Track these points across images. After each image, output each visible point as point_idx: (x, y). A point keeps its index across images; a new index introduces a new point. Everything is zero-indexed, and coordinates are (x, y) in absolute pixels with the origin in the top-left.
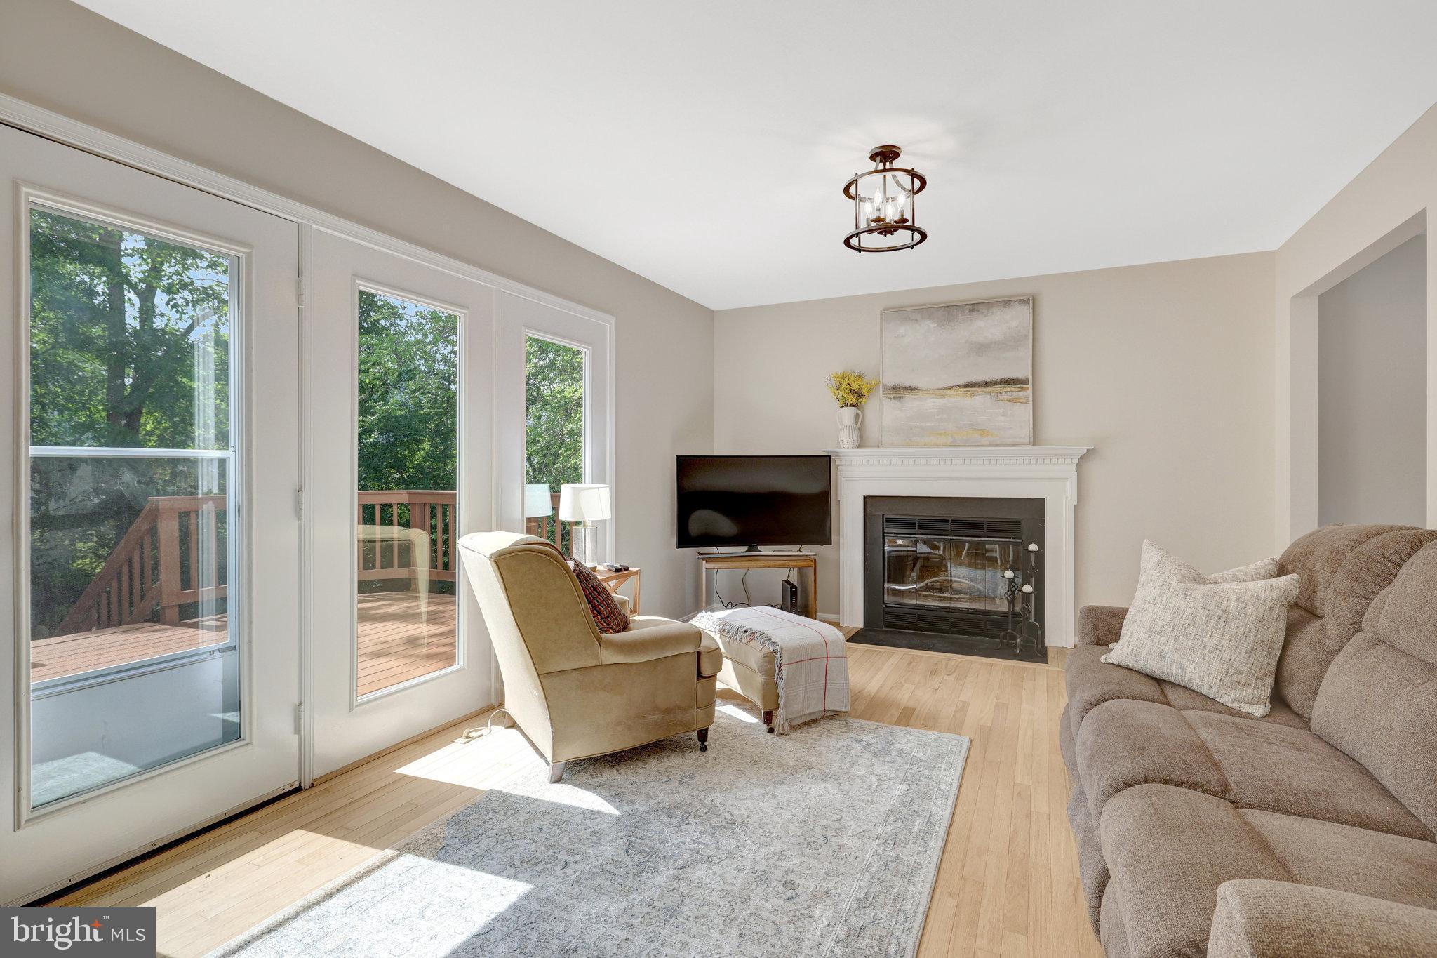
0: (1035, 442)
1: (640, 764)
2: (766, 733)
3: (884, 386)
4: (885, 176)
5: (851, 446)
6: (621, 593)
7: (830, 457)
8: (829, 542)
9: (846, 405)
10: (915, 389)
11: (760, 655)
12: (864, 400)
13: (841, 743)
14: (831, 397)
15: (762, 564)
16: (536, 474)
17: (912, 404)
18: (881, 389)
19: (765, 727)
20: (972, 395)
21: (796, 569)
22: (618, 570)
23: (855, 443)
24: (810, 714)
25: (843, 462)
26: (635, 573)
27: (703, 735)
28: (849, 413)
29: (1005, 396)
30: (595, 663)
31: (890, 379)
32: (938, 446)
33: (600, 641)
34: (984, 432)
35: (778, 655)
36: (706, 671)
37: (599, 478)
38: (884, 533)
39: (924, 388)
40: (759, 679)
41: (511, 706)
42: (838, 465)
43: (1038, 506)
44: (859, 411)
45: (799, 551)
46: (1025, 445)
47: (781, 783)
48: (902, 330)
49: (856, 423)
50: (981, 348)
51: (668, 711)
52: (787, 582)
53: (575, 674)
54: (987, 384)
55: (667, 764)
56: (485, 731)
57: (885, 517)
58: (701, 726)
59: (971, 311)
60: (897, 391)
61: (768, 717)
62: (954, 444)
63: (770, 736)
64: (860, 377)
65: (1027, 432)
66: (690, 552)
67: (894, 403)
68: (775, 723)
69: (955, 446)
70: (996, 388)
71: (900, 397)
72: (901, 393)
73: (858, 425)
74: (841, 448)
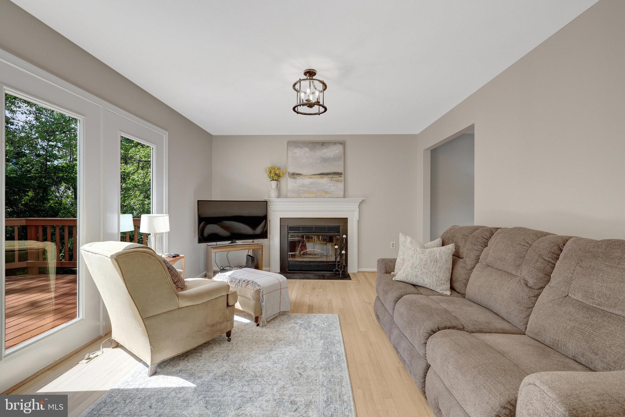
0: (344, 197)
1: (199, 354)
2: (256, 326)
3: (289, 173)
4: (310, 82)
5: (275, 197)
6: (178, 267)
7: (267, 201)
8: (266, 237)
9: (273, 180)
10: (301, 175)
11: (253, 291)
12: (281, 178)
13: (290, 326)
14: (267, 176)
15: (240, 248)
16: (125, 209)
17: (300, 181)
18: (287, 174)
19: (255, 324)
20: (322, 178)
21: (251, 250)
22: (173, 257)
23: (277, 196)
24: (274, 315)
25: (272, 204)
26: (183, 257)
27: (229, 334)
28: (274, 183)
29: (334, 179)
30: (176, 307)
31: (291, 170)
32: (309, 198)
33: (178, 296)
34: (327, 192)
35: (262, 291)
36: (230, 304)
37: (160, 211)
38: (288, 233)
39: (304, 174)
40: (253, 302)
41: (115, 336)
42: (269, 205)
43: (345, 220)
44: (278, 183)
45: (253, 242)
46: (341, 198)
47: (271, 350)
48: (296, 151)
49: (277, 187)
50: (325, 160)
51: (213, 326)
52: (249, 255)
53: (165, 315)
54: (328, 174)
55: (213, 352)
56: (98, 353)
57: (289, 226)
58: (228, 330)
59: (322, 145)
60: (294, 175)
61: (257, 320)
62: (316, 197)
63: (258, 327)
64: (279, 169)
65: (342, 193)
66: (204, 245)
68: (260, 321)
69: (316, 198)
70: (332, 176)
71: (295, 178)
72: (295, 176)
73: (278, 188)
74: (270, 198)
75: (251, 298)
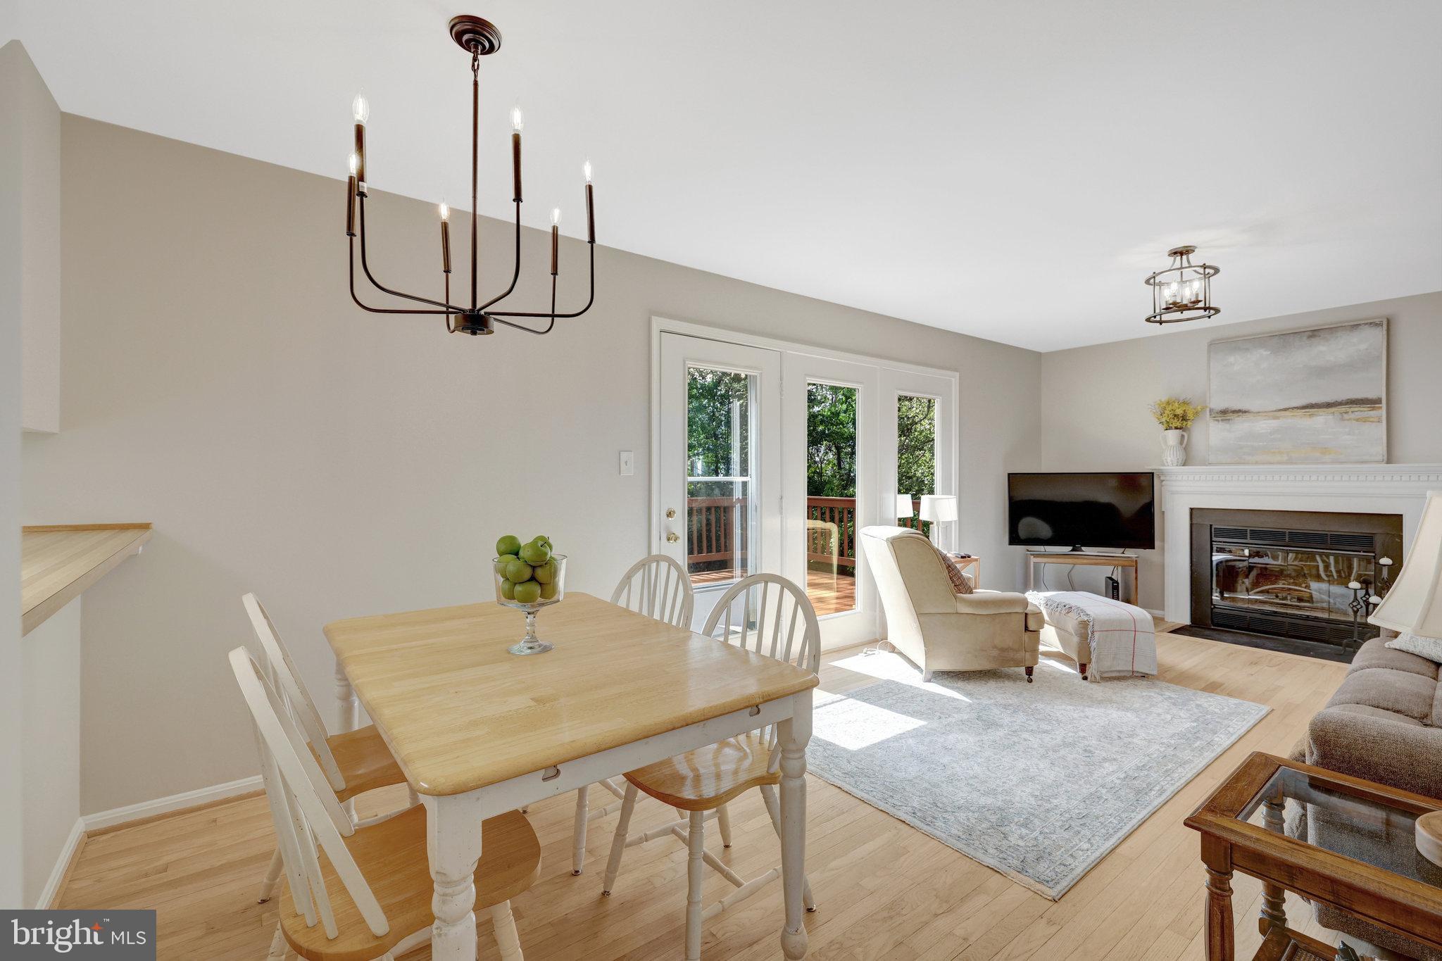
0: (1390, 459)
2: (1081, 679)
3: (1211, 410)
5: (1176, 464)
6: (967, 572)
7: (1153, 473)
8: (1152, 546)
9: (1170, 428)
10: (1245, 412)
11: (1076, 622)
12: (1189, 423)
13: (1144, 694)
14: (1156, 422)
15: (1085, 561)
17: (1241, 426)
18: (1208, 413)
19: (1080, 676)
20: (1311, 416)
21: (1120, 568)
22: (962, 557)
23: (1180, 462)
24: (1119, 671)
25: (1168, 478)
26: (976, 560)
27: (1029, 671)
28: (1173, 436)
29: (1352, 416)
30: (952, 611)
31: (1218, 403)
33: (955, 597)
35: (1091, 624)
36: (1032, 626)
37: (947, 491)
38: (1211, 541)
39: (1256, 410)
40: (1075, 640)
41: (892, 638)
42: (1164, 480)
43: (1394, 521)
44: (1184, 433)
45: (1123, 553)
48: (1231, 359)
49: (1181, 443)
50: (1323, 372)
51: (1003, 650)
52: (1111, 578)
53: (939, 615)
54: (1329, 405)
55: (1002, 685)
56: (877, 651)
57: (1213, 527)
58: (1028, 664)
59: (1310, 337)
60: (1225, 414)
61: (1083, 668)
62: (1290, 462)
63: (1085, 681)
64: (1185, 403)
66: (1020, 549)
67: (1221, 425)
68: (1088, 674)
69: (1292, 463)
70: (1343, 409)
71: (1229, 420)
72: (1230, 416)
73: (1184, 446)
74: (1164, 465)
75: (1073, 633)
